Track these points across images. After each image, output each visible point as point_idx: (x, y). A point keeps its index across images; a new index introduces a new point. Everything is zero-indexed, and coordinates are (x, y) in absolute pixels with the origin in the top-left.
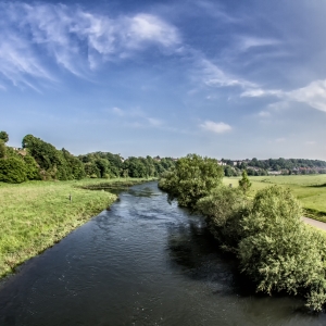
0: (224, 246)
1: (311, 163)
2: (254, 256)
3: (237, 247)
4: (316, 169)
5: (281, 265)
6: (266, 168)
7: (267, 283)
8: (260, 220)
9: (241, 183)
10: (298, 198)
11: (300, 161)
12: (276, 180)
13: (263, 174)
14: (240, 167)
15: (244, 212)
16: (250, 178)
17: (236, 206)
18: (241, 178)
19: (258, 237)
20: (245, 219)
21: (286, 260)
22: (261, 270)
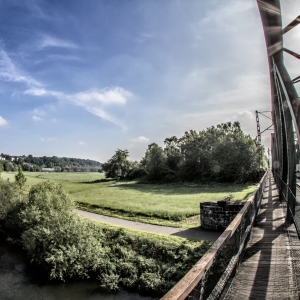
0: (9, 239)
1: (82, 162)
2: (37, 247)
3: (21, 239)
4: (88, 167)
5: (65, 254)
6: (40, 164)
7: (57, 271)
8: (36, 213)
9: (17, 178)
10: (70, 193)
11: (72, 160)
12: (50, 176)
13: (37, 170)
14: (17, 162)
15: (21, 206)
16: (25, 173)
17: (13, 200)
18: (17, 173)
19: (37, 229)
20: (23, 213)
21: (68, 249)
22: (48, 260)
